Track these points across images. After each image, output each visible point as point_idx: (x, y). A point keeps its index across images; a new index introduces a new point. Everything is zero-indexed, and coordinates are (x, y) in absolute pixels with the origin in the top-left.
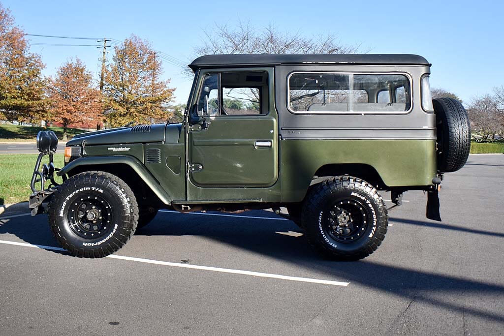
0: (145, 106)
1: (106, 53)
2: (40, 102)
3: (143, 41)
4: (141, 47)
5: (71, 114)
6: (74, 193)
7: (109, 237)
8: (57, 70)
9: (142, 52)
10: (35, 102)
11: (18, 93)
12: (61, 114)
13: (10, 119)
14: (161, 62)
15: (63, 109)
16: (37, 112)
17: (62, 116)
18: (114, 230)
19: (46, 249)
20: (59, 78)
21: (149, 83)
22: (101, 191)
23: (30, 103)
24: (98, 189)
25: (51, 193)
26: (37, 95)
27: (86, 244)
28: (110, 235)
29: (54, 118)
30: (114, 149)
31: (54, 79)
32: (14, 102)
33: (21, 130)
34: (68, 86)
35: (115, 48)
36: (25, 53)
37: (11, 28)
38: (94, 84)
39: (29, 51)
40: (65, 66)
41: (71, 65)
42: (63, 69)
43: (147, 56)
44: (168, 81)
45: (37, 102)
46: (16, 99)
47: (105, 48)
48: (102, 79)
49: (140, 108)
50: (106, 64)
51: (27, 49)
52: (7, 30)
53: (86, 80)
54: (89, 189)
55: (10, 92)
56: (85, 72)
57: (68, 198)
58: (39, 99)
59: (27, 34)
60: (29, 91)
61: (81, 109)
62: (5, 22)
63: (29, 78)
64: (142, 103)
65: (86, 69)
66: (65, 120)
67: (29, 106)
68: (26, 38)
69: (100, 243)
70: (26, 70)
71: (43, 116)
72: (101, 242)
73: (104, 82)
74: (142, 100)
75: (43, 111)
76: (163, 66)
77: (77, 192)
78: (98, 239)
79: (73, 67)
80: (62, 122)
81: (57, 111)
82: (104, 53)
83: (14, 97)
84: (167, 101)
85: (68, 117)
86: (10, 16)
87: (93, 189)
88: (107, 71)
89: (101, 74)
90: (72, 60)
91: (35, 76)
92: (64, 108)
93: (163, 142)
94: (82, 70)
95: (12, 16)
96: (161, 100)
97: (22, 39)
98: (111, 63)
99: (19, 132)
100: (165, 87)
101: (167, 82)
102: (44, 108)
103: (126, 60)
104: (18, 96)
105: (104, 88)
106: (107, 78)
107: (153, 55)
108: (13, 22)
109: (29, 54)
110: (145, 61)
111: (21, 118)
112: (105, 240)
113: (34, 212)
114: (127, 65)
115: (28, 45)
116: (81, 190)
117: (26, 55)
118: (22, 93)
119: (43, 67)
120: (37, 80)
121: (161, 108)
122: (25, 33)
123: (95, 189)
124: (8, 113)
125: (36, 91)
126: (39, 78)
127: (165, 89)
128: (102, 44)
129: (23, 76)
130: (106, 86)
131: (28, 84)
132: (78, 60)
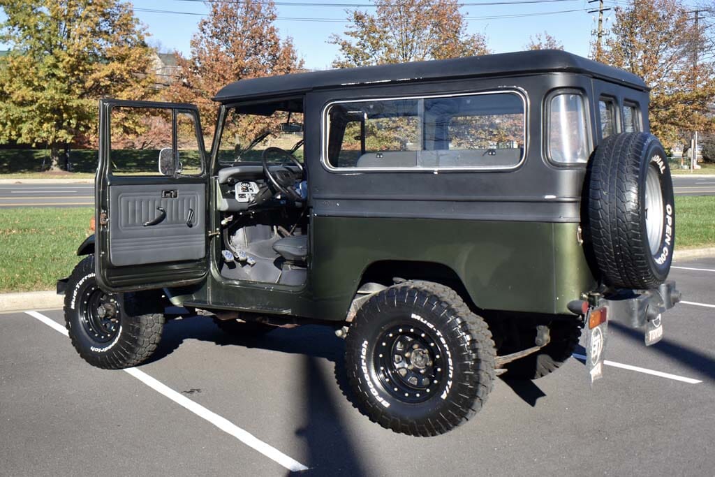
1: (604, 21)
6: (83, 280)
18: (119, 335)
28: (115, 341)
35: (616, 10)
36: (461, 35)
39: (466, 32)
41: (537, 48)
43: (676, 17)
47: (601, 12)
49: (663, 113)
51: (463, 29)
57: (78, 286)
59: (462, 5)
64: (667, 105)
68: (461, 10)
72: (107, 348)
74: (667, 98)
77: (86, 278)
78: (106, 343)
82: (600, 20)
90: (539, 39)
96: (702, 97)
97: (456, 13)
98: (609, 38)
103: (638, 30)
109: (466, 36)
110: (671, 29)
112: (111, 347)
114: (637, 38)
115: (464, 22)
116: (89, 276)
117: (462, 39)
121: (703, 111)
128: (597, 6)
132: (549, 39)
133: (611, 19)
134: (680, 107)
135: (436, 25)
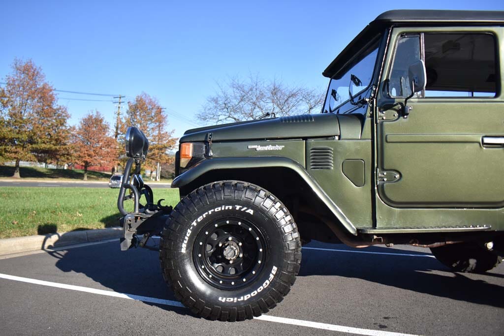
0: (153, 152)
1: (121, 108)
2: (66, 146)
3: (151, 98)
4: (151, 102)
5: (91, 158)
6: (204, 216)
7: (262, 288)
8: (80, 120)
9: (151, 107)
10: (61, 147)
11: (48, 138)
12: (82, 157)
13: (40, 161)
14: (167, 116)
15: (84, 154)
16: (63, 155)
17: (84, 159)
18: (272, 277)
19: (144, 302)
20: (81, 128)
21: (156, 133)
22: (251, 212)
23: (57, 147)
24: (245, 208)
25: (150, 216)
26: (64, 141)
27: (224, 299)
28: (264, 284)
29: (77, 161)
30: (259, 148)
31: (77, 128)
32: (43, 146)
33: (49, 171)
34: (89, 134)
35: (129, 103)
36: (54, 105)
37: (42, 84)
38: (111, 133)
39: (57, 104)
40: (86, 117)
41: (91, 117)
42: (85, 120)
43: (154, 111)
44: (173, 132)
45: (64, 147)
46: (46, 144)
47: (120, 103)
48: (117, 128)
50: (121, 116)
51: (55, 102)
52: (39, 85)
53: (104, 129)
54: (231, 207)
55: (41, 138)
56: (103, 123)
57: (194, 223)
58: (65, 144)
60: (57, 137)
61: (99, 153)
62: (37, 79)
63: (57, 126)
65: (104, 120)
66: (86, 163)
67: (56, 150)
68: (55, 92)
69: (246, 297)
70: (54, 119)
71: (68, 159)
72: (249, 296)
73: (119, 132)
75: (68, 155)
76: (168, 119)
77: (210, 212)
78: (243, 290)
79: (93, 118)
80: (84, 164)
81: (79, 155)
82: (119, 107)
83: (44, 143)
84: (171, 148)
85: (88, 161)
86: (42, 73)
87: (238, 207)
88: (121, 122)
89: (116, 125)
90: (92, 112)
91: (62, 124)
92: (86, 152)
93: (337, 138)
94: (101, 121)
95: (44, 73)
96: (166, 148)
97: (51, 93)
98: (125, 116)
99: (47, 172)
100: (170, 136)
101: (171, 133)
102: (68, 152)
103: (138, 113)
104: (47, 142)
105: (119, 136)
106: (121, 128)
107: (159, 110)
108: (44, 79)
109: (57, 106)
110: (153, 114)
111: (49, 161)
112: (256, 292)
113: (125, 245)
114: (138, 117)
115: (56, 98)
116: (217, 210)
117: (55, 107)
118: (51, 139)
119: (68, 116)
120: (64, 128)
121: (166, 154)
122: (54, 89)
123: (240, 208)
124: (39, 156)
125: (64, 138)
126: (65, 126)
127: (170, 138)
128: (118, 100)
129: (52, 124)
130: (120, 135)
131: (56, 132)
132: (97, 113)
133: (125, 108)
134: (156, 151)
135: (41, 98)
